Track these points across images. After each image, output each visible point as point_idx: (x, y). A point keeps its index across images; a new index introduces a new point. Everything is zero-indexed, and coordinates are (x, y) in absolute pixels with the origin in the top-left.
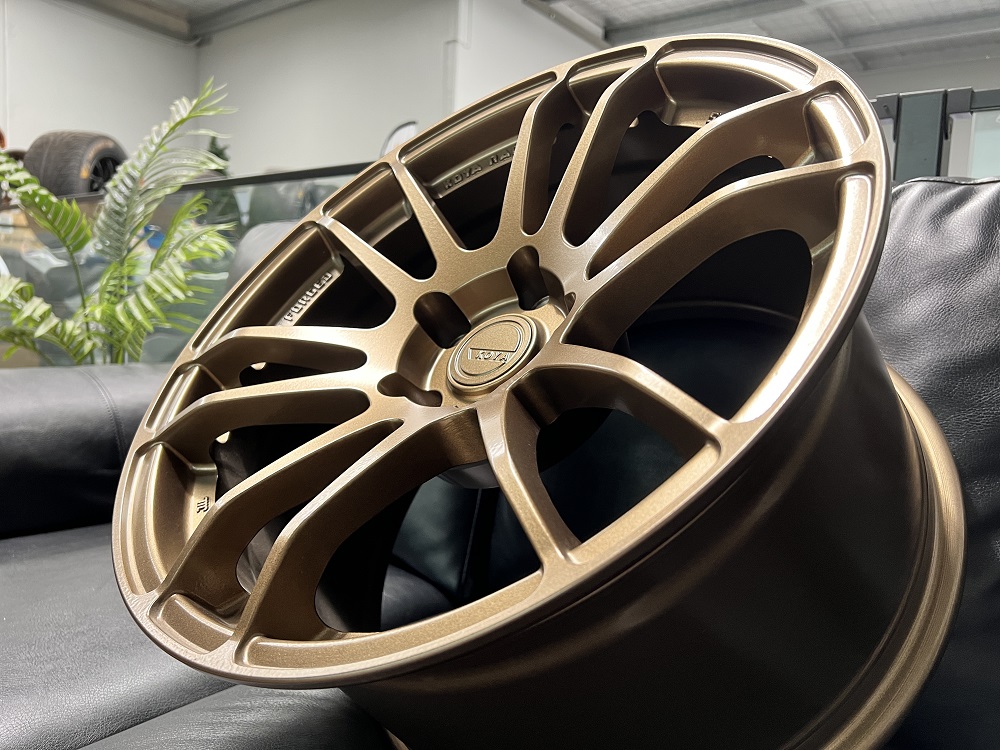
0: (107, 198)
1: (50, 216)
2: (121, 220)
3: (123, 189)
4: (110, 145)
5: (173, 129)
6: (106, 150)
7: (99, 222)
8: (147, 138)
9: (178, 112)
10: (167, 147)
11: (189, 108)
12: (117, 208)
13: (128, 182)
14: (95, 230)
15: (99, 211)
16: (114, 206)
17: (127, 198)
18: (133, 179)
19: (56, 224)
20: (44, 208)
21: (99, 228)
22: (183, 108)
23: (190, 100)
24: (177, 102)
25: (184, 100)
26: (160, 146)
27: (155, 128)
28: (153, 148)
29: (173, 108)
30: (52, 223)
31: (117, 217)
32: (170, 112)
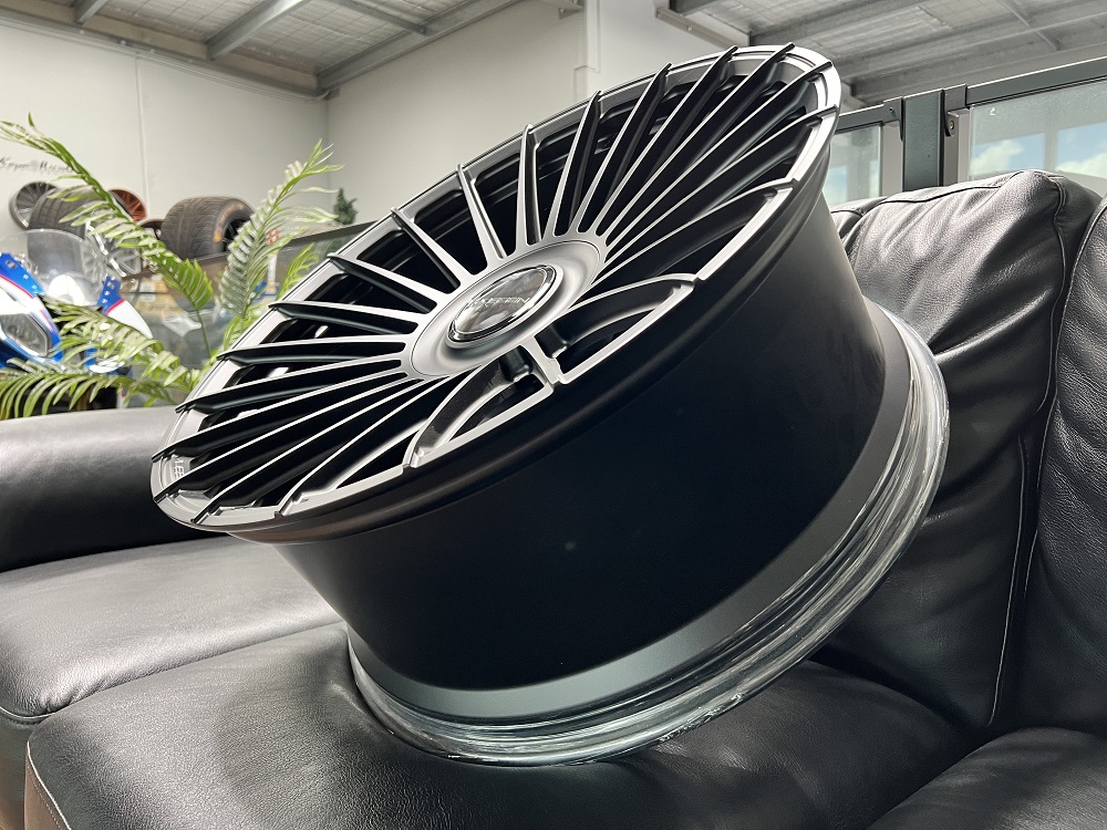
0: (230, 258)
1: (176, 276)
2: (242, 276)
3: (244, 248)
4: (241, 207)
5: (286, 189)
6: (237, 212)
7: (223, 280)
8: (265, 200)
9: (291, 175)
10: (280, 206)
11: (301, 170)
12: (239, 266)
13: (249, 242)
14: (220, 287)
15: (223, 269)
16: (235, 264)
17: (246, 255)
18: (252, 239)
19: (182, 283)
20: (171, 270)
21: (223, 286)
22: (295, 170)
23: (302, 164)
24: (290, 166)
25: (297, 163)
26: (275, 206)
27: (271, 191)
28: (269, 209)
29: (287, 171)
30: (178, 282)
31: (239, 274)
32: (284, 176)
